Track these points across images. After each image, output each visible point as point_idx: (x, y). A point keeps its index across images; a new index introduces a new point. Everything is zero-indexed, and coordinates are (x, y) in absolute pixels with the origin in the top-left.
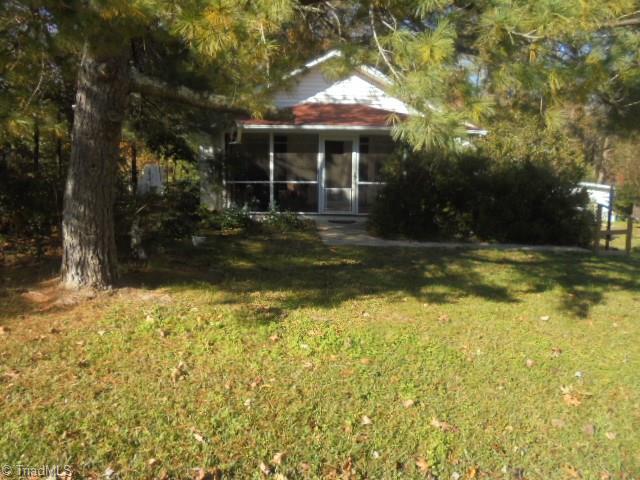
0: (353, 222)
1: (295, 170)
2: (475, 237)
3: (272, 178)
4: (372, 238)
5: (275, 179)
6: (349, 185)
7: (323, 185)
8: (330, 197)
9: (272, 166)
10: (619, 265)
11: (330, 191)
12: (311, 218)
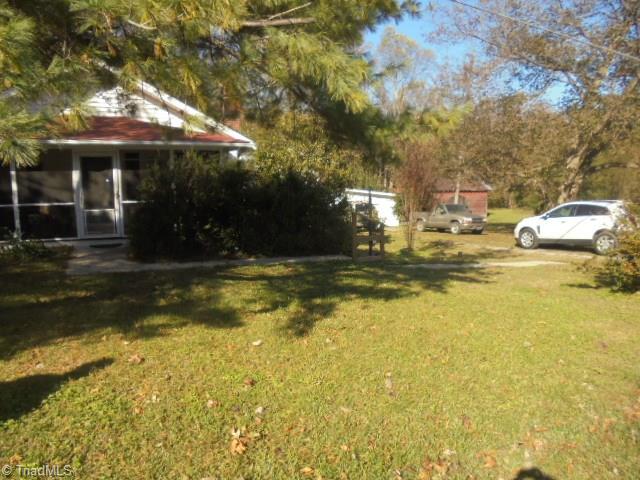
0: (120, 245)
1: (46, 190)
2: (240, 253)
3: (16, 200)
4: (129, 263)
5: (20, 202)
6: (112, 205)
7: (82, 206)
8: (91, 218)
9: (14, 187)
10: (372, 270)
11: (91, 213)
12: (69, 244)
